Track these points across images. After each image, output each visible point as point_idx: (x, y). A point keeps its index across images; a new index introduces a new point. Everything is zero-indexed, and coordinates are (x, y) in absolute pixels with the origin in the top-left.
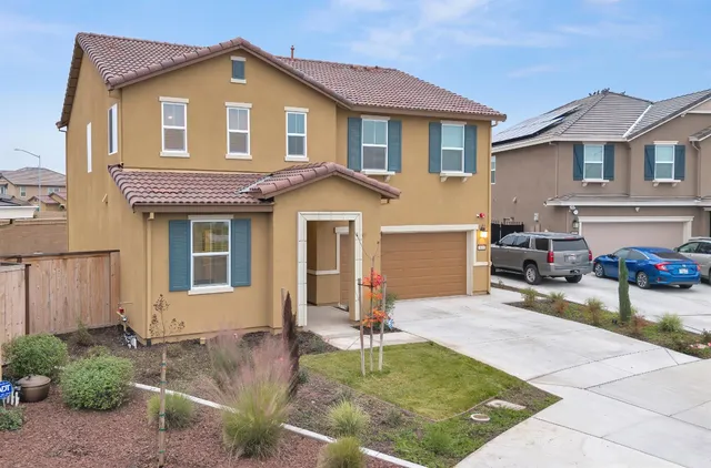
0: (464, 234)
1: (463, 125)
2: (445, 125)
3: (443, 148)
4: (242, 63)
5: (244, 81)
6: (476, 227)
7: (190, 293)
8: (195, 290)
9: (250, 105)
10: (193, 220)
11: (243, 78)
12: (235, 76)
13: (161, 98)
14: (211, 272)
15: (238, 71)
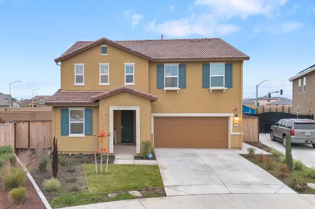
0: (227, 118)
1: (224, 64)
2: (211, 64)
3: (211, 76)
4: (106, 47)
5: (107, 55)
6: (232, 115)
7: (68, 136)
8: (71, 135)
9: (109, 64)
10: (70, 109)
11: (106, 53)
12: (103, 53)
13: (74, 64)
14: (77, 129)
15: (104, 51)
